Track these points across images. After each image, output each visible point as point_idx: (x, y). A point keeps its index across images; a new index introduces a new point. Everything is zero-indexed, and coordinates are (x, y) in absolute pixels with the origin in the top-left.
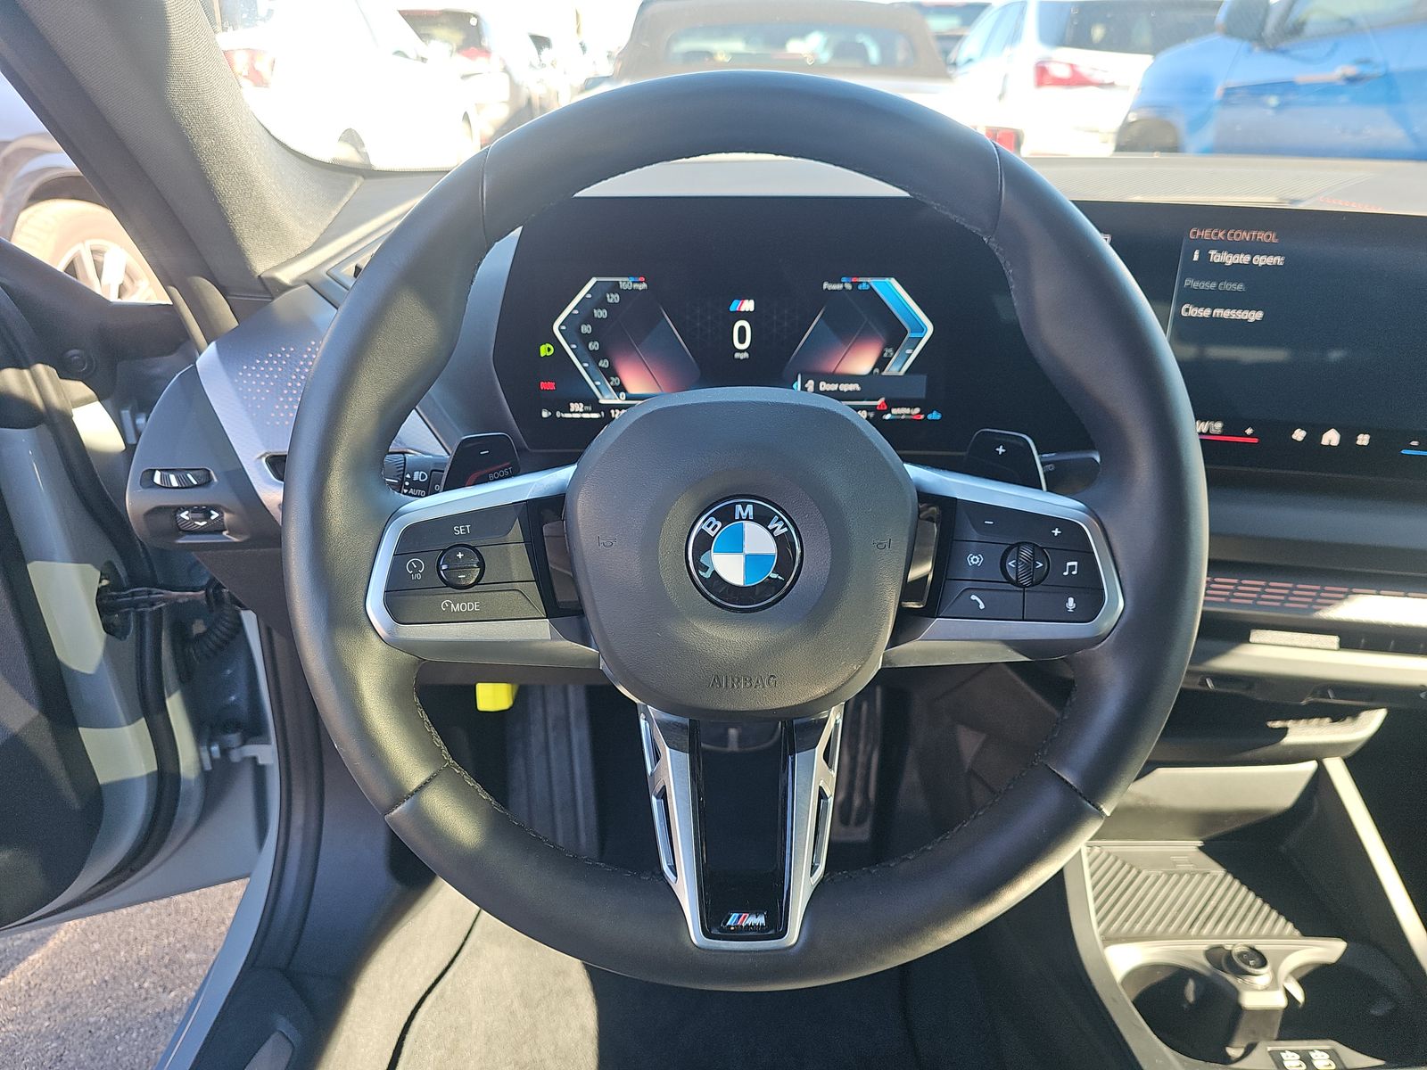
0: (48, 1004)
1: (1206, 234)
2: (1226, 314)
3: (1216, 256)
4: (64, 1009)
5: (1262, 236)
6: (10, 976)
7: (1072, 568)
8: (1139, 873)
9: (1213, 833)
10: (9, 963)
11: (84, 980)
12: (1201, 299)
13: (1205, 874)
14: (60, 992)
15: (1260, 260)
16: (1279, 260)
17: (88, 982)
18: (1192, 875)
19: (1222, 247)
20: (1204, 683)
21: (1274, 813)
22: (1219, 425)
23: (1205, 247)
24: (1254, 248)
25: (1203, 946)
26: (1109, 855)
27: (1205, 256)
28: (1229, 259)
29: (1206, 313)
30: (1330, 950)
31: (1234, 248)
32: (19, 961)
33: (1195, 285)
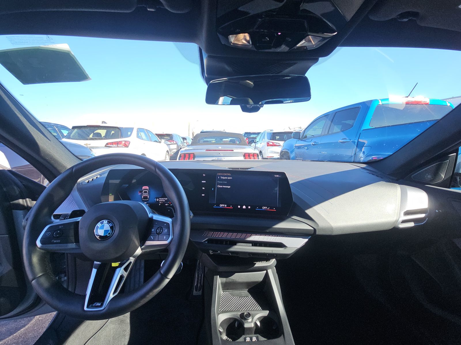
0: (22, 340)
1: (220, 174)
2: (225, 187)
3: (222, 178)
4: (25, 342)
5: (228, 174)
6: (16, 333)
7: (166, 231)
8: (234, 297)
9: (249, 288)
10: (17, 330)
11: (31, 336)
12: (221, 184)
13: (247, 297)
14: (25, 338)
15: (229, 178)
16: (231, 178)
17: (32, 336)
18: (244, 297)
19: (223, 176)
20: (229, 254)
21: (260, 282)
22: (226, 205)
23: (220, 176)
24: (228, 176)
25: (239, 313)
26: (229, 293)
27: (220, 178)
28: (224, 178)
29: (221, 187)
30: (266, 313)
31: (225, 176)
32: (19, 330)
33: (219, 182)
